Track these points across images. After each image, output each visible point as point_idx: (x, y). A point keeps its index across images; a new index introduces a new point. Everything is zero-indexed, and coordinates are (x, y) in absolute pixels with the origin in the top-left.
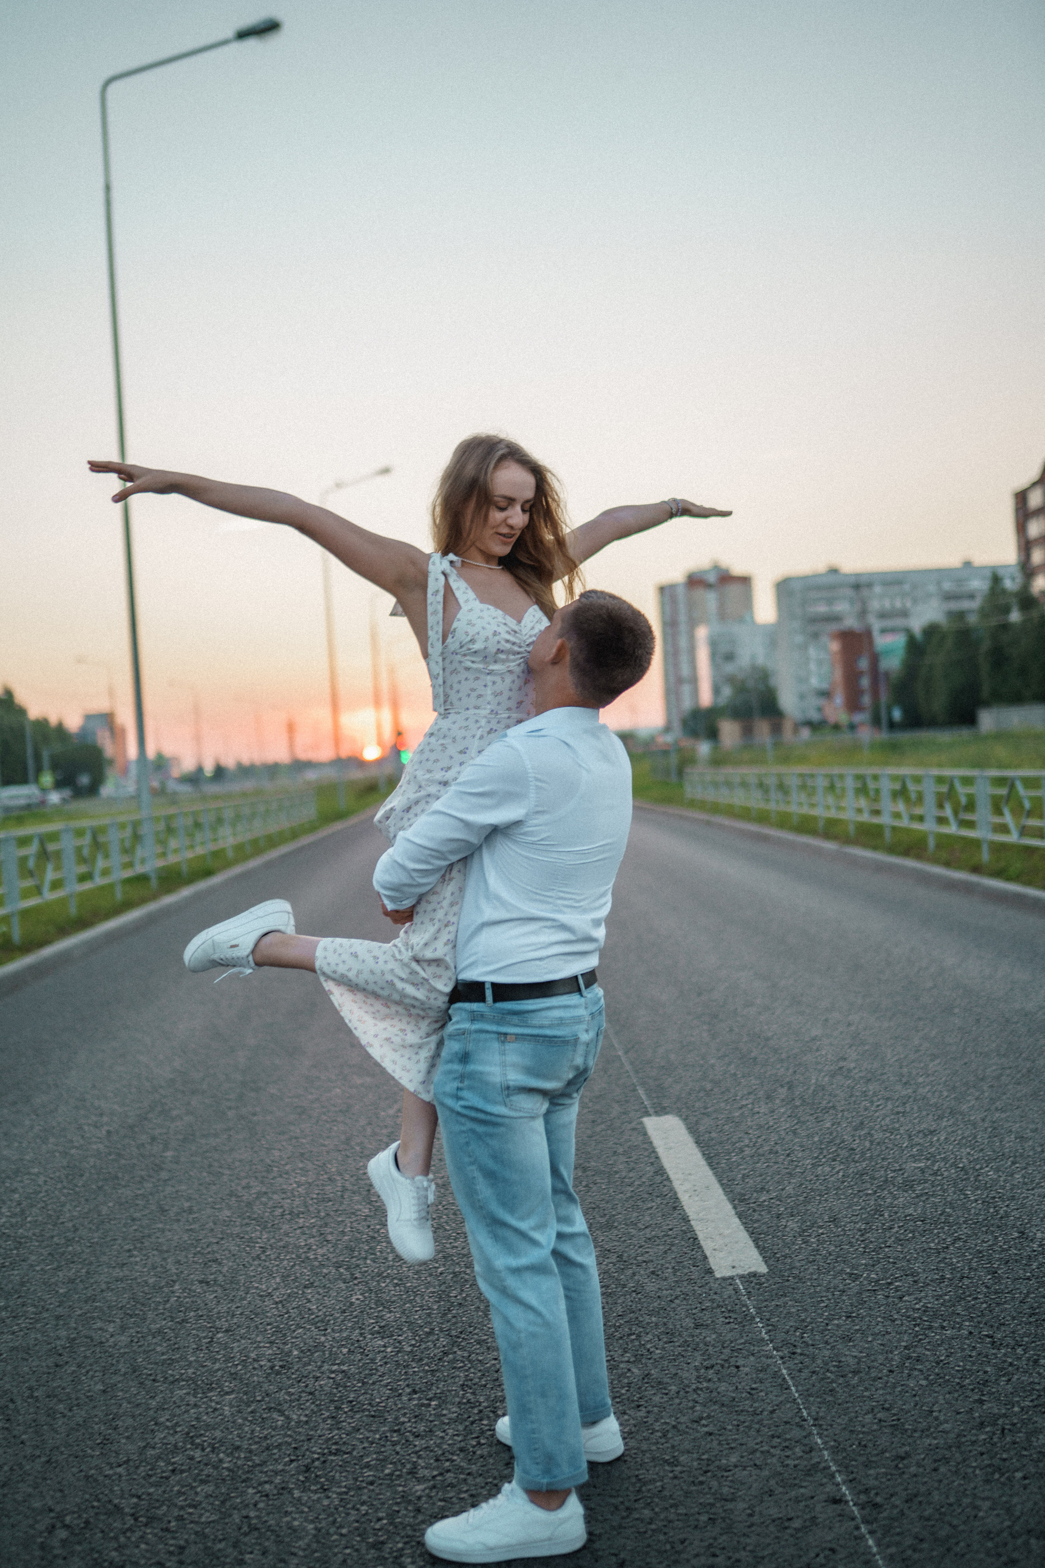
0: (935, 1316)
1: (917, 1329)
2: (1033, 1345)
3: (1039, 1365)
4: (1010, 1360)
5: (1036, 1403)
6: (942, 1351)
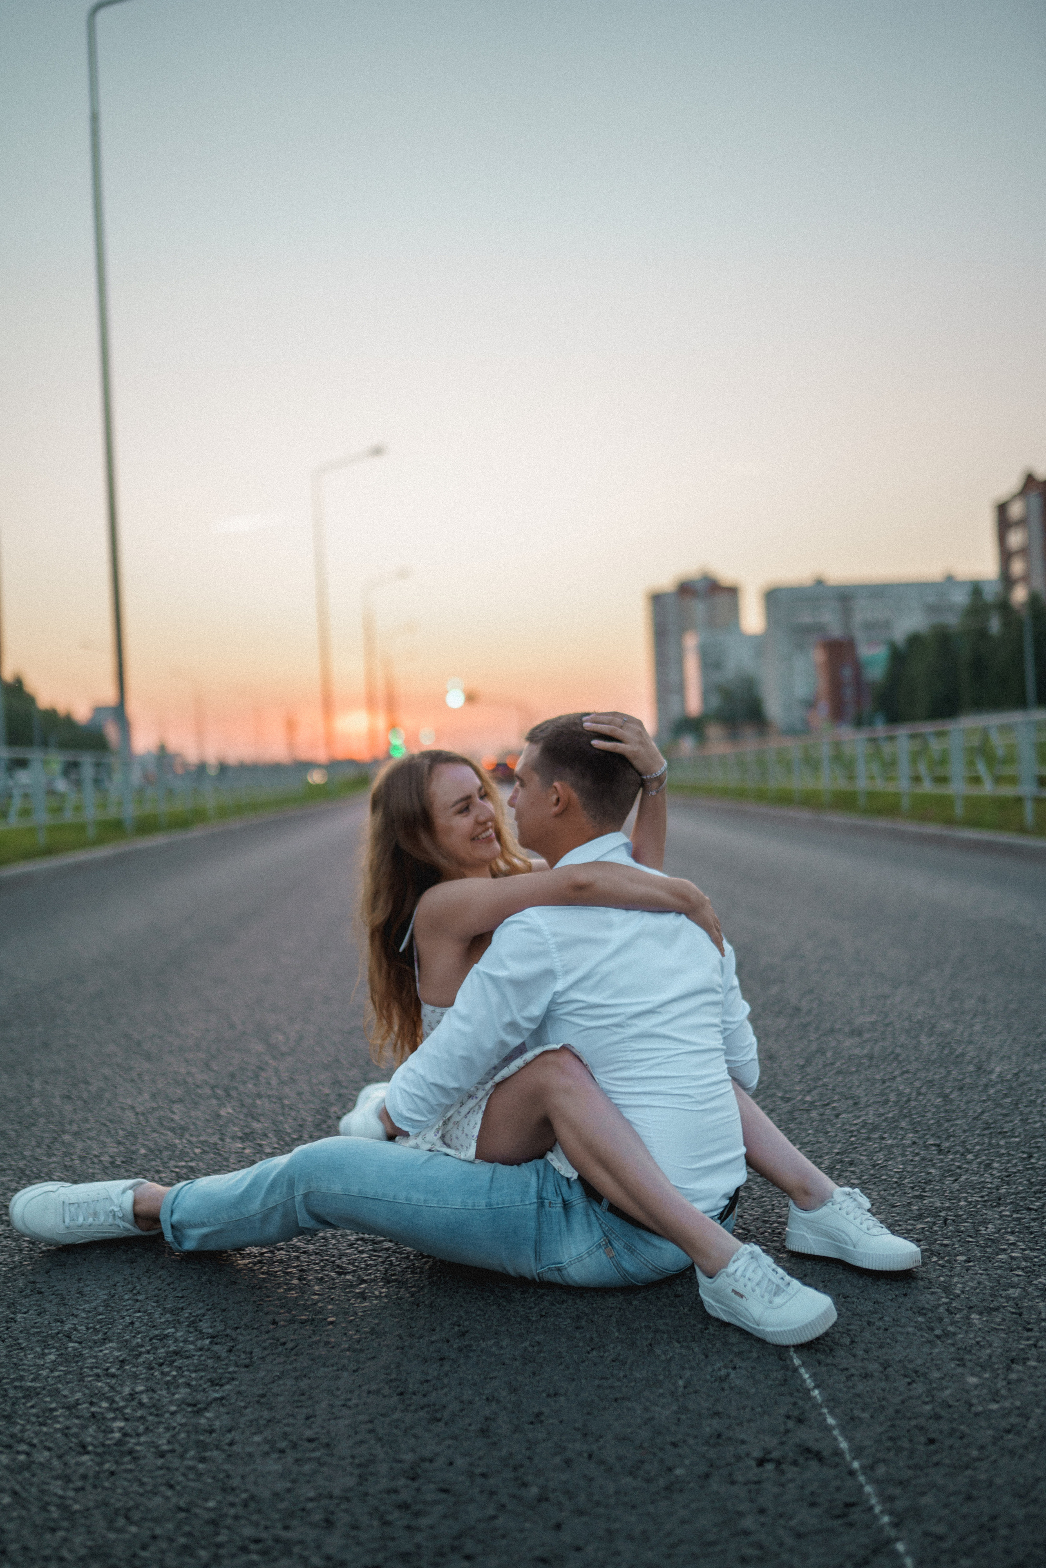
0: (875, 1128)
1: (853, 1139)
2: (986, 1152)
3: (991, 1168)
4: (957, 1164)
5: (986, 1198)
6: (880, 1158)
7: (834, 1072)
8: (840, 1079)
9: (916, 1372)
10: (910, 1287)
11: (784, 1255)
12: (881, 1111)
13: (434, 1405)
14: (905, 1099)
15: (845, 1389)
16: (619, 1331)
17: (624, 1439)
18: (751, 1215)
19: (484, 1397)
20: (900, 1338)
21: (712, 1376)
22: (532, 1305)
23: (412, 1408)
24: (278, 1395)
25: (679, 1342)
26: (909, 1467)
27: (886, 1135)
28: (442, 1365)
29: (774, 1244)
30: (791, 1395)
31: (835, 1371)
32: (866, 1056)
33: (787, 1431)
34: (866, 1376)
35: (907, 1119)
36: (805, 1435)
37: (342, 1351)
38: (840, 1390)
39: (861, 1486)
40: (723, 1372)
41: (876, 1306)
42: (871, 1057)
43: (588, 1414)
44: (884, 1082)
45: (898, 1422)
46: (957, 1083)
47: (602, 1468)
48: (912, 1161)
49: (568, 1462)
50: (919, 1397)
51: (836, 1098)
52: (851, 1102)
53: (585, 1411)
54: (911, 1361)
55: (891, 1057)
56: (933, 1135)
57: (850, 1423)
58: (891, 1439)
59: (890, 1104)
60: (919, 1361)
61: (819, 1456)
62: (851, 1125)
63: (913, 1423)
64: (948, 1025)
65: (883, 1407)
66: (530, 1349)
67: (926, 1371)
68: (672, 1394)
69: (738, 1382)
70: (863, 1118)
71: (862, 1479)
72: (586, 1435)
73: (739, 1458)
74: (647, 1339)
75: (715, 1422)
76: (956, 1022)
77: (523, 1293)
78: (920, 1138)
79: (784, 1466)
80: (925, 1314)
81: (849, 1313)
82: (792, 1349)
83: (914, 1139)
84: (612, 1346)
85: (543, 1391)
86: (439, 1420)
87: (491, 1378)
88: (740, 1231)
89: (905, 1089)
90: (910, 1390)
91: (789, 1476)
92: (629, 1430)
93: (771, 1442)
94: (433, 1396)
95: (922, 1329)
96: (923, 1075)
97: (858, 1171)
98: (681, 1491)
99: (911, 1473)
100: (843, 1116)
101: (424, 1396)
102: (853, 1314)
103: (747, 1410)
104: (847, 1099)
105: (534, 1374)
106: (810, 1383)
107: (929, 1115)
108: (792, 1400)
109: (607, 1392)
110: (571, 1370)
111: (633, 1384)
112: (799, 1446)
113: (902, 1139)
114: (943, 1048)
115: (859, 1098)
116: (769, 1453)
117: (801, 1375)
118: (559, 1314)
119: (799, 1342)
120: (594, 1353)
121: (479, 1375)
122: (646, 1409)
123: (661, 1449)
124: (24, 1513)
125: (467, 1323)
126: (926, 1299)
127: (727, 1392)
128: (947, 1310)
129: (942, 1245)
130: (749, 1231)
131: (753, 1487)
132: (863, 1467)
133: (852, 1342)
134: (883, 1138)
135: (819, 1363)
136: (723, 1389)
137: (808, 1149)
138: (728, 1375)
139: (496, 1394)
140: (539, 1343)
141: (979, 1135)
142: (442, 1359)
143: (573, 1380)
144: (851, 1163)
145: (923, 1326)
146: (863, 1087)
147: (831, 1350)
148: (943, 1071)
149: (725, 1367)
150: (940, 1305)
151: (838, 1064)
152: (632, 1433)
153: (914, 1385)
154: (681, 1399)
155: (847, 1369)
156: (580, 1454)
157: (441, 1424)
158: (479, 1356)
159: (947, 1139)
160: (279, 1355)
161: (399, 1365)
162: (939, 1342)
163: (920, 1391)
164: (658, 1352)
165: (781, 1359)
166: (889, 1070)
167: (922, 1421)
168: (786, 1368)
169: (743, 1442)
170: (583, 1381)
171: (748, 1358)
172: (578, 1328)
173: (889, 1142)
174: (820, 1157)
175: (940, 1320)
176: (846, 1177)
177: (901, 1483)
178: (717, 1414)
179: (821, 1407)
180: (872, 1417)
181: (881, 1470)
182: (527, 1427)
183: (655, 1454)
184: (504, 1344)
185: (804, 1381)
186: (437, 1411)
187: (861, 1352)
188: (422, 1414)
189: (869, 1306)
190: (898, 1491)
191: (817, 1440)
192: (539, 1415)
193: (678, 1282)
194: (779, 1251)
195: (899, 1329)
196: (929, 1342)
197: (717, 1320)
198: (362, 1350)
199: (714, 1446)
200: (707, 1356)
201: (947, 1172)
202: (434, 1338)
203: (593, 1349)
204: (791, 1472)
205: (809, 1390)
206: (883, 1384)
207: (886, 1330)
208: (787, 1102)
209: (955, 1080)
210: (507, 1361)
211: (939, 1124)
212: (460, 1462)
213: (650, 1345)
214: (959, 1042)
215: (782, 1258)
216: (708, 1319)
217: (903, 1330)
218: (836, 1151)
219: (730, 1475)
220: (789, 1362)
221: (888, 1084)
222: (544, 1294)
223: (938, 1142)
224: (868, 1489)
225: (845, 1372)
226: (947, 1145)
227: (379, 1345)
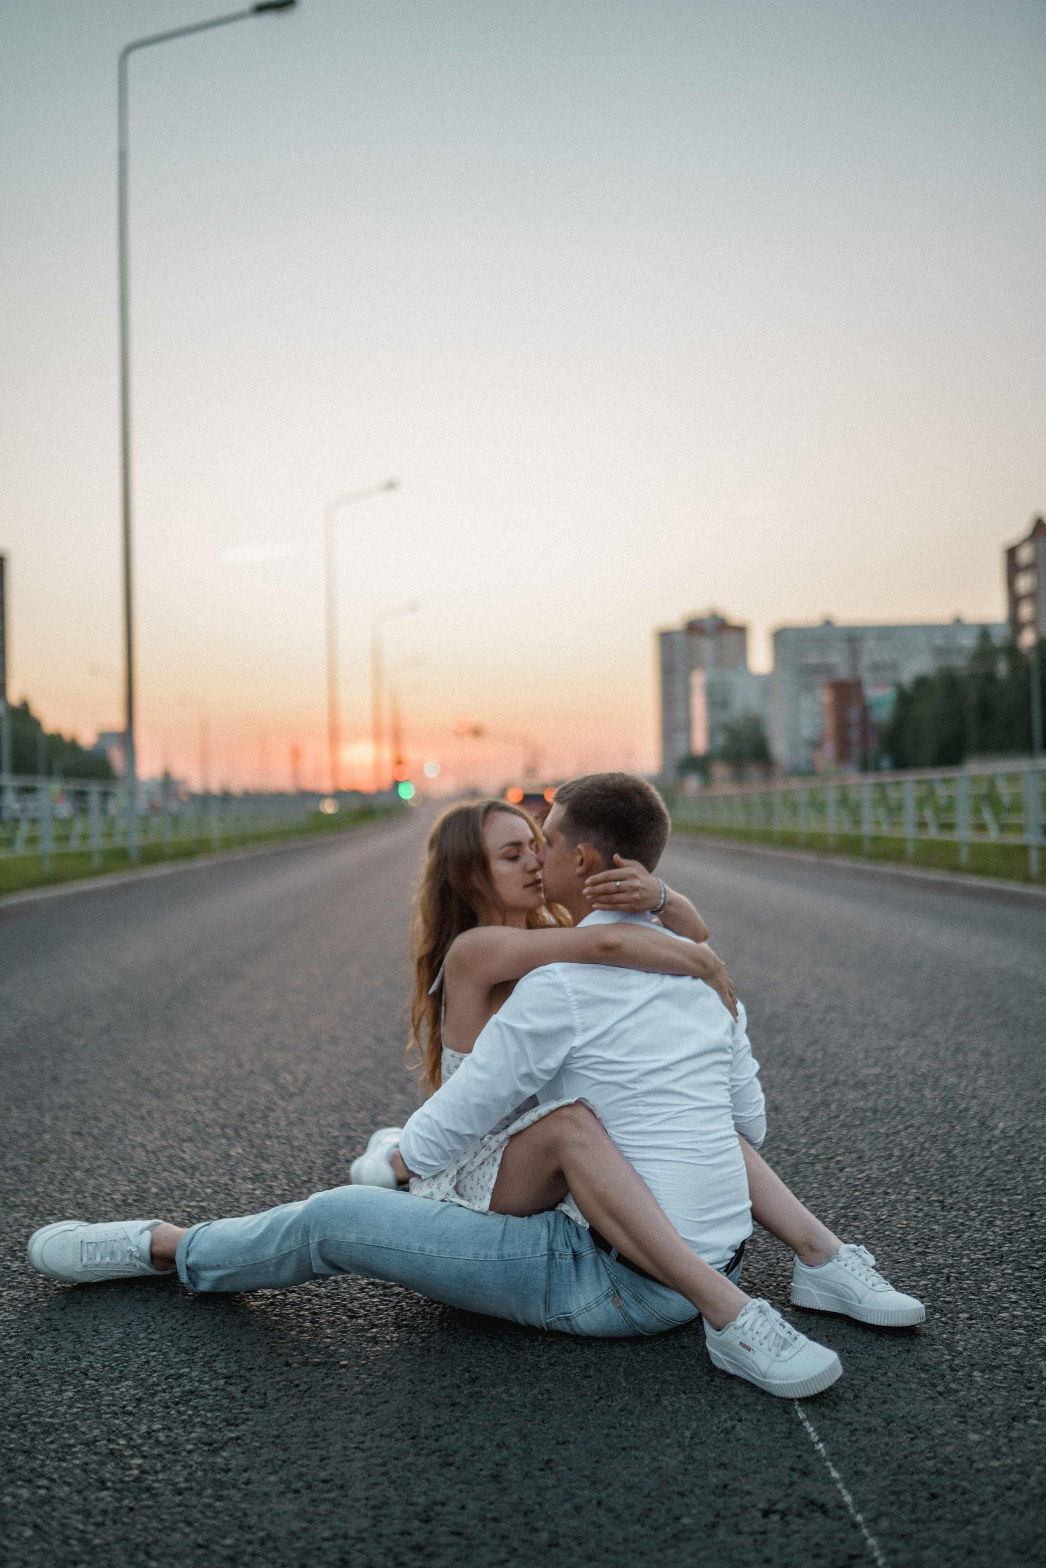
0: (879, 1183)
1: (857, 1194)
2: (989, 1209)
3: (994, 1226)
4: (960, 1221)
5: (988, 1256)
6: (884, 1213)
7: (838, 1125)
8: (844, 1132)
9: (919, 1428)
10: (913, 1344)
11: (789, 1309)
12: (885, 1165)
13: (446, 1450)
14: (908, 1154)
15: (848, 1444)
16: (626, 1380)
17: (632, 1487)
18: (756, 1268)
19: (495, 1443)
20: (903, 1394)
21: (718, 1428)
22: (541, 1353)
23: (424, 1452)
24: (292, 1436)
25: (685, 1393)
26: (912, 1521)
27: (889, 1191)
28: (452, 1411)
29: (779, 1298)
30: (795, 1447)
31: (840, 1426)
32: (870, 1109)
33: (792, 1484)
34: (869, 1431)
35: (911, 1175)
36: (809, 1488)
37: (355, 1394)
38: (844, 1444)
39: (865, 1539)
40: (729, 1424)
41: (879, 1361)
42: (875, 1111)
43: (597, 1462)
44: (888, 1136)
45: (901, 1477)
46: (960, 1139)
47: (611, 1515)
48: (915, 1216)
49: (578, 1509)
50: (922, 1452)
51: (841, 1151)
52: (854, 1156)
53: (594, 1459)
54: (914, 1417)
55: (895, 1111)
56: (936, 1191)
57: (854, 1477)
58: (893, 1493)
59: (894, 1159)
60: (922, 1417)
61: (823, 1509)
62: (855, 1179)
63: (916, 1477)
64: (951, 1080)
65: (886, 1462)
66: (540, 1397)
67: (929, 1427)
68: (680, 1445)
69: (743, 1434)
70: (867, 1173)
71: (865, 1531)
72: (595, 1482)
73: (744, 1509)
74: (653, 1390)
75: (721, 1473)
76: (960, 1076)
77: (532, 1341)
78: (924, 1194)
79: (788, 1518)
80: (928, 1371)
81: (853, 1368)
82: (797, 1403)
83: (918, 1195)
84: (620, 1395)
85: (552, 1439)
86: (451, 1465)
87: (501, 1425)
88: (746, 1284)
89: (909, 1143)
90: (912, 1445)
91: (794, 1527)
92: (637, 1479)
93: (777, 1494)
94: (445, 1441)
95: (925, 1386)
96: (925, 1129)
97: (862, 1226)
98: (689, 1539)
99: (913, 1527)
100: (848, 1170)
101: (436, 1440)
102: (857, 1369)
103: (753, 1462)
104: (851, 1152)
105: (543, 1421)
106: (814, 1437)
107: (933, 1170)
108: (798, 1453)
109: (615, 1441)
110: (580, 1419)
111: (640, 1433)
112: (804, 1498)
113: (906, 1194)
114: (947, 1102)
115: (863, 1151)
116: (775, 1504)
117: (805, 1428)
118: (567, 1364)
119: (805, 1395)
120: (603, 1402)
121: (490, 1421)
122: (654, 1459)
123: (669, 1499)
124: (46, 1546)
125: (477, 1370)
126: (928, 1356)
127: (733, 1444)
128: (950, 1367)
129: (944, 1302)
130: (754, 1284)
131: (758, 1537)
132: (867, 1521)
133: (856, 1397)
134: (887, 1194)
135: (824, 1417)
136: (729, 1441)
137: (813, 1203)
138: (734, 1427)
139: (506, 1441)
140: (547, 1390)
141: (982, 1192)
142: (453, 1405)
143: (582, 1428)
144: (855, 1218)
145: (926, 1382)
146: (867, 1141)
147: (835, 1404)
148: (946, 1126)
149: (731, 1419)
150: (942, 1362)
151: (842, 1117)
152: (639, 1482)
153: (917, 1441)
154: (688, 1450)
155: (851, 1424)
156: (590, 1501)
157: (453, 1468)
158: (489, 1402)
159: (950, 1195)
160: (293, 1397)
161: (411, 1409)
162: (941, 1398)
163: (923, 1446)
164: (666, 1403)
165: (786, 1413)
166: (893, 1123)
167: (925, 1477)
168: (790, 1421)
169: (748, 1493)
170: (592, 1429)
171: (754, 1411)
172: (586, 1377)
173: (893, 1197)
174: (825, 1211)
175: (943, 1376)
176: (850, 1232)
177: (903, 1536)
178: (723, 1465)
179: (826, 1460)
180: (875, 1471)
181: (884, 1524)
182: (537, 1473)
183: (662, 1503)
184: (514, 1391)
185: (809, 1434)
186: (449, 1456)
187: (865, 1407)
188: (434, 1458)
189: (873, 1361)
190: (900, 1544)
191: (821, 1493)
192: (549, 1461)
193: (685, 1333)
194: (784, 1304)
195: (902, 1385)
196: (931, 1398)
197: (724, 1372)
198: (374, 1394)
199: (719, 1497)
200: (713, 1408)
201: (950, 1228)
202: (444, 1384)
203: (601, 1398)
204: (796, 1523)
205: (814, 1443)
206: (887, 1439)
207: (890, 1385)
208: (792, 1155)
209: (959, 1135)
210: (517, 1409)
211: (942, 1179)
212: (472, 1506)
213: (658, 1395)
214: (962, 1097)
215: (786, 1312)
216: (713, 1371)
217: (908, 1386)
218: (840, 1205)
219: (736, 1525)
220: (793, 1415)
221: (891, 1138)
222: (552, 1342)
223: (941, 1198)
224: (871, 1542)
225: (849, 1426)
226: (951, 1201)
227: (391, 1389)
